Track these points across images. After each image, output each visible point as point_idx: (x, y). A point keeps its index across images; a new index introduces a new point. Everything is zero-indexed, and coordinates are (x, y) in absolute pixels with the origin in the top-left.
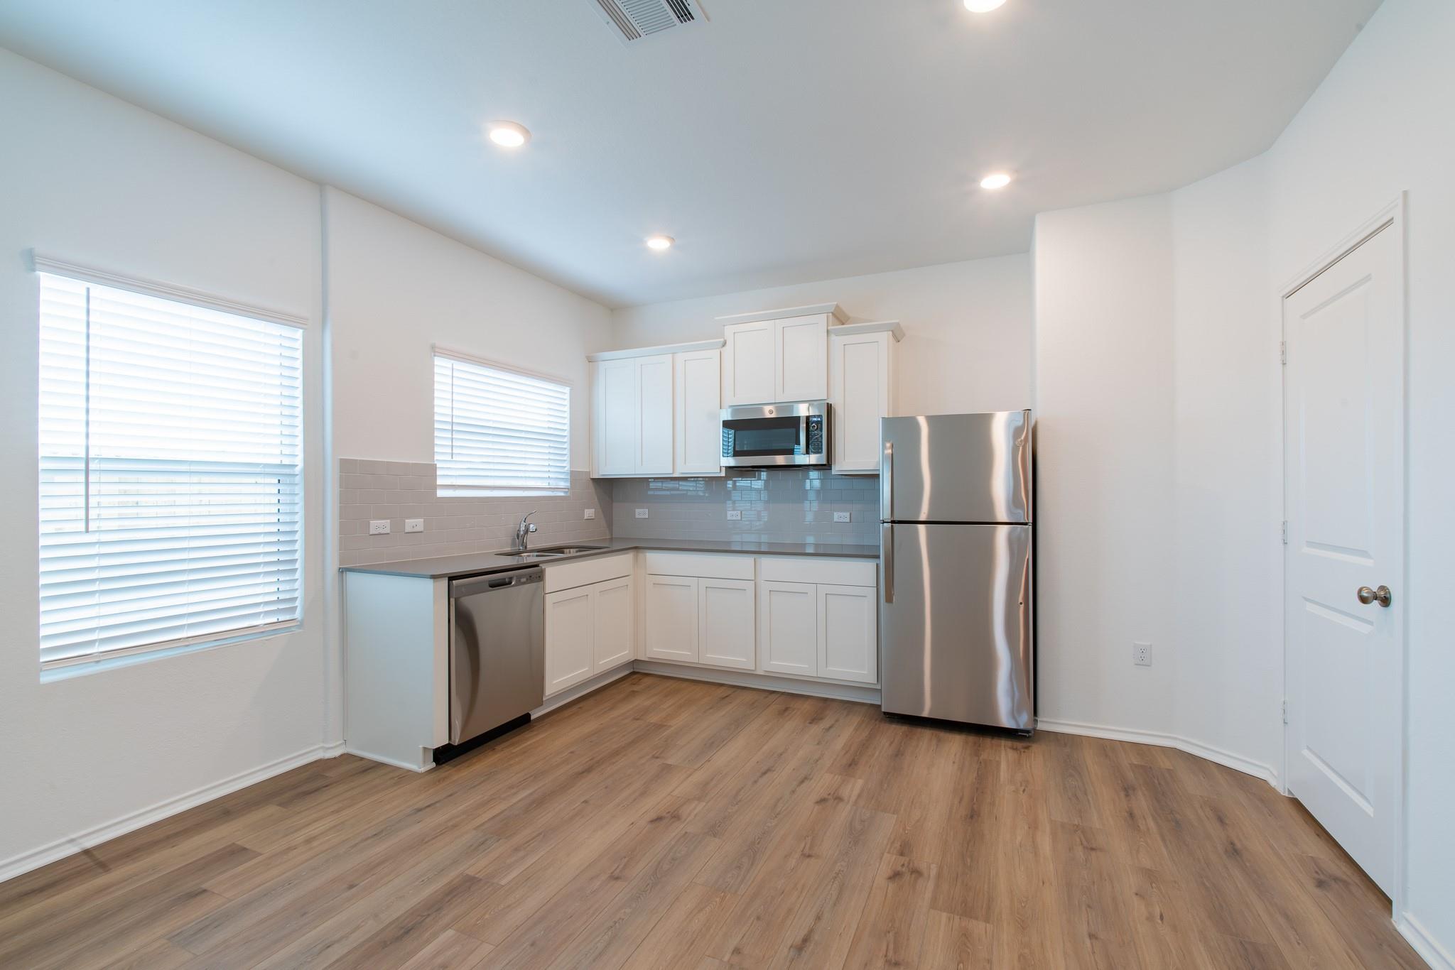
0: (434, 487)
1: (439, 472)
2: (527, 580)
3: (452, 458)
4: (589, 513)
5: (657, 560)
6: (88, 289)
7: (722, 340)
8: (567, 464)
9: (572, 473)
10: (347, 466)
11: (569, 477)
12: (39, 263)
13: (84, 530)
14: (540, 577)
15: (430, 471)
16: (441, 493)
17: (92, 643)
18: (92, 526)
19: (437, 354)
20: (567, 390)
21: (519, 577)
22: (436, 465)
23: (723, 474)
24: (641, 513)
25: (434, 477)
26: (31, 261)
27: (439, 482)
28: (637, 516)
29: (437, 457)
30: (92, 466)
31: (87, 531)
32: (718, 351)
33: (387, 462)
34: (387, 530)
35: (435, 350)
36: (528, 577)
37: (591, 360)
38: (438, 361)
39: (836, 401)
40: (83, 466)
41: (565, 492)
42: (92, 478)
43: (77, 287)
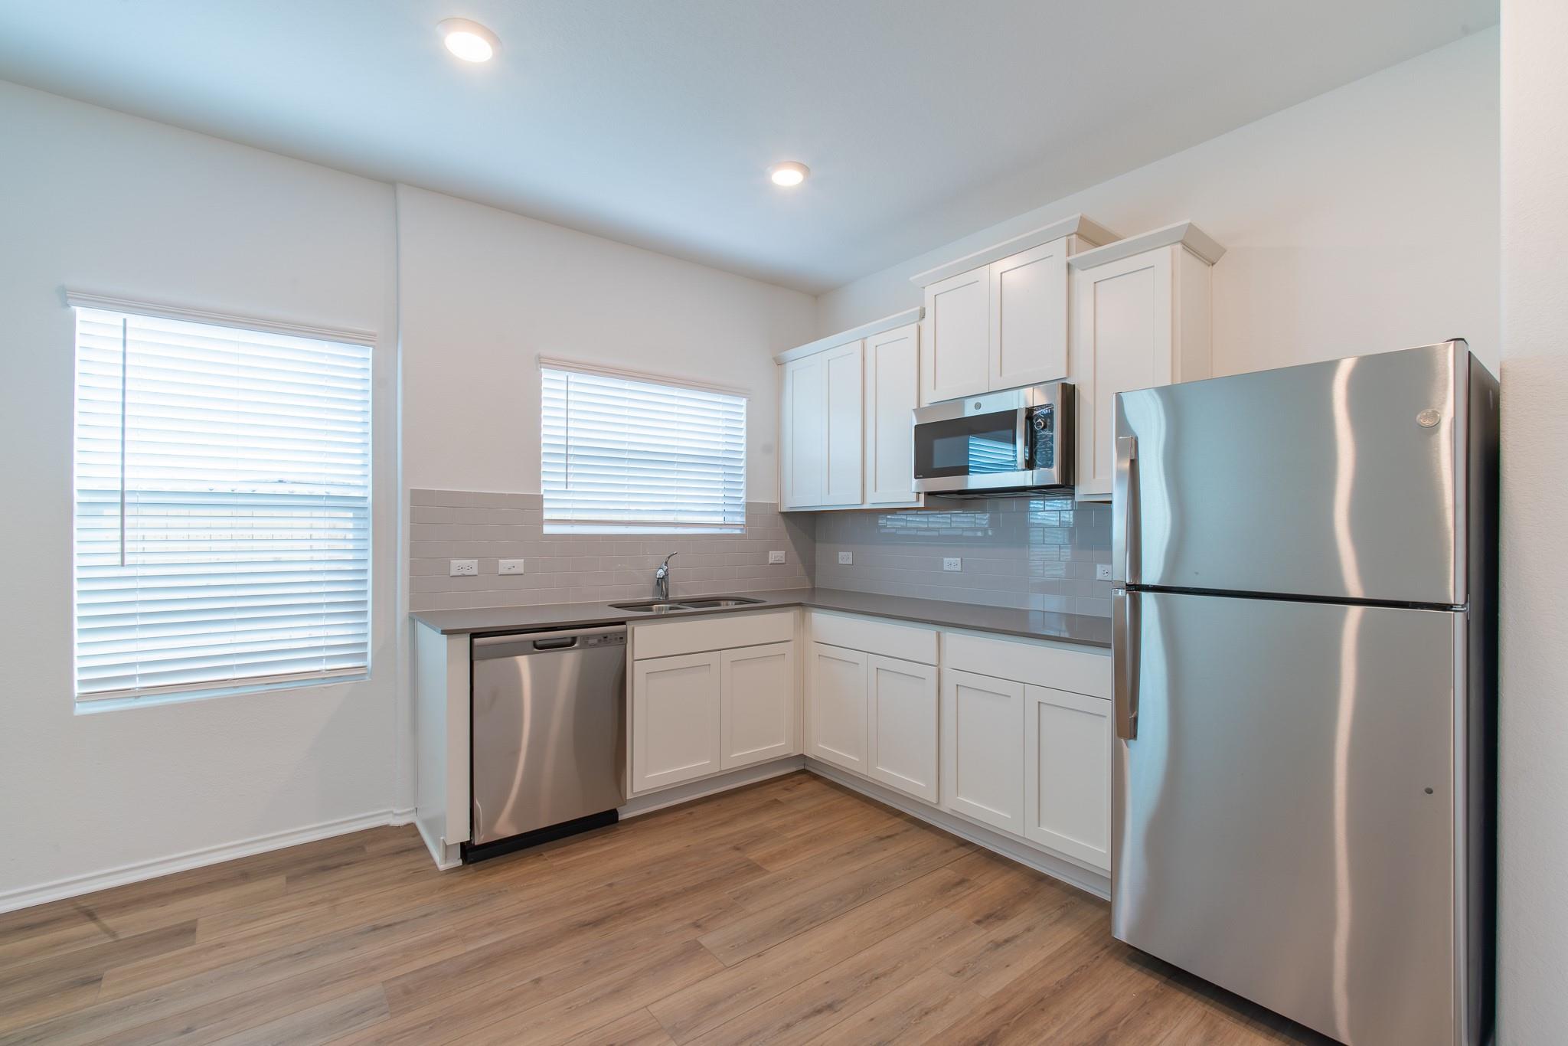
0: (541, 522)
1: (546, 505)
2: (599, 641)
3: (567, 488)
4: (775, 556)
5: (826, 623)
6: (125, 320)
7: (919, 308)
8: (742, 495)
9: (749, 506)
10: (418, 498)
11: (744, 511)
12: (72, 298)
13: (120, 564)
14: (622, 638)
15: (536, 502)
16: (548, 529)
17: (132, 678)
18: (128, 559)
19: (542, 365)
20: (743, 402)
21: (586, 637)
22: (542, 496)
23: (921, 504)
24: (845, 557)
25: (541, 510)
26: (66, 297)
27: (547, 516)
28: (841, 562)
29: (543, 488)
30: (128, 499)
31: (123, 565)
32: (914, 327)
33: (475, 493)
34: (475, 571)
35: (543, 361)
36: (602, 638)
37: (780, 363)
38: (546, 374)
39: (1081, 379)
40: (118, 499)
41: (741, 529)
42: (128, 511)
43: (114, 319)
